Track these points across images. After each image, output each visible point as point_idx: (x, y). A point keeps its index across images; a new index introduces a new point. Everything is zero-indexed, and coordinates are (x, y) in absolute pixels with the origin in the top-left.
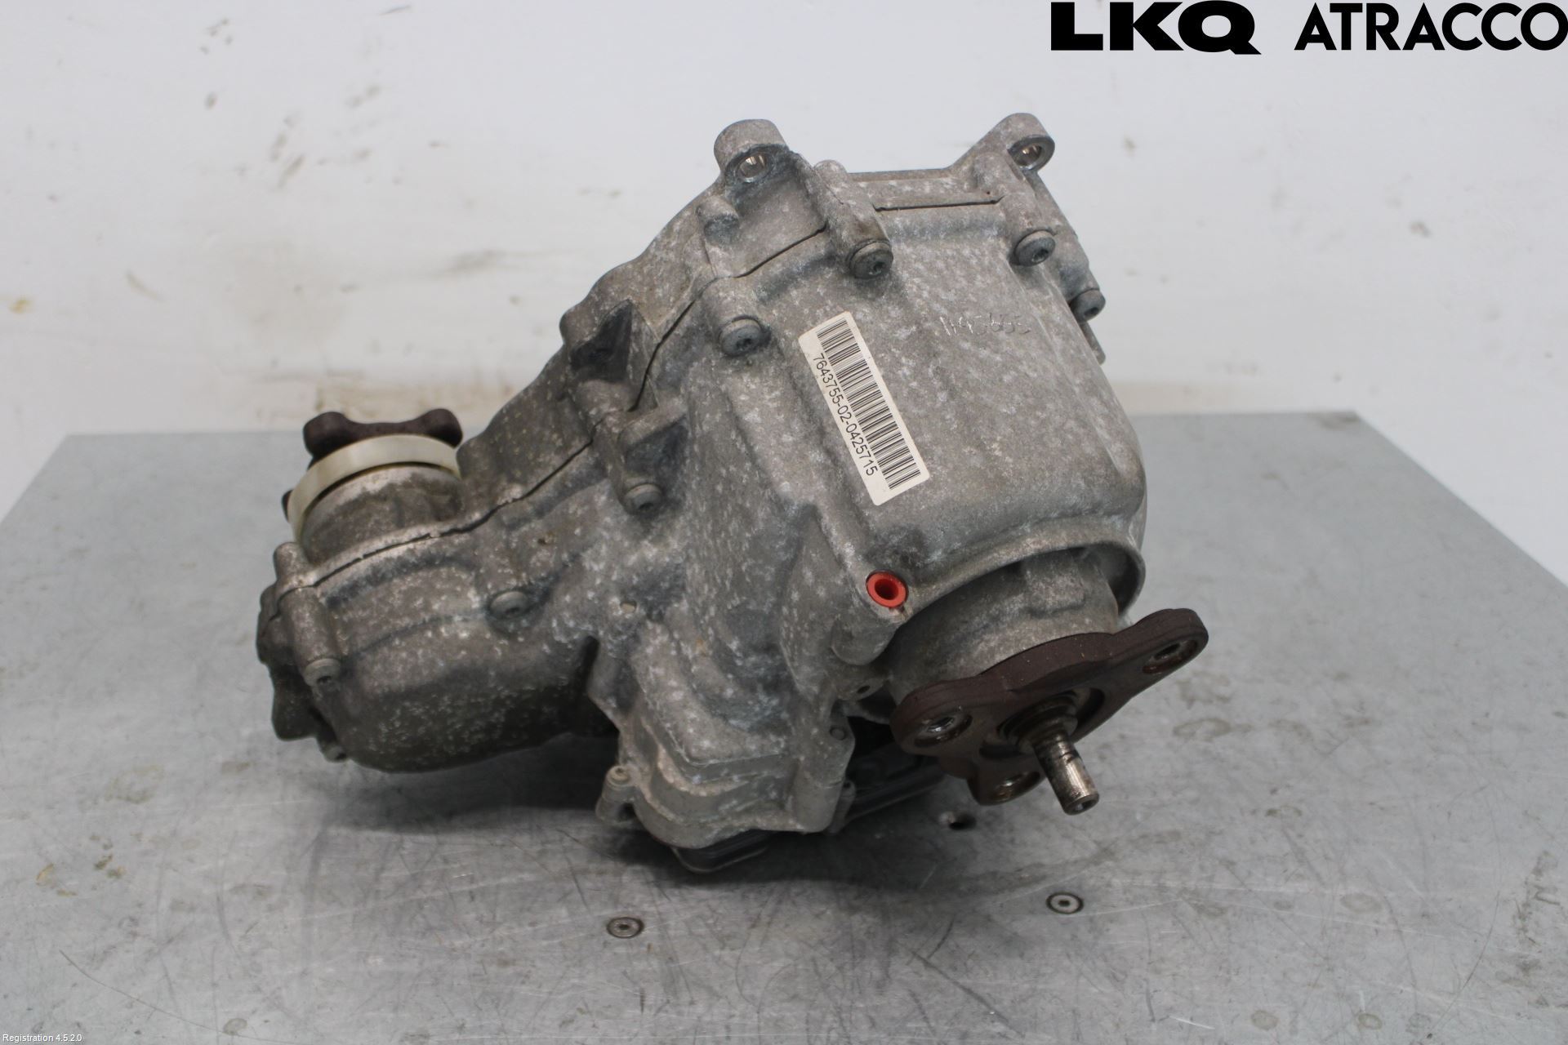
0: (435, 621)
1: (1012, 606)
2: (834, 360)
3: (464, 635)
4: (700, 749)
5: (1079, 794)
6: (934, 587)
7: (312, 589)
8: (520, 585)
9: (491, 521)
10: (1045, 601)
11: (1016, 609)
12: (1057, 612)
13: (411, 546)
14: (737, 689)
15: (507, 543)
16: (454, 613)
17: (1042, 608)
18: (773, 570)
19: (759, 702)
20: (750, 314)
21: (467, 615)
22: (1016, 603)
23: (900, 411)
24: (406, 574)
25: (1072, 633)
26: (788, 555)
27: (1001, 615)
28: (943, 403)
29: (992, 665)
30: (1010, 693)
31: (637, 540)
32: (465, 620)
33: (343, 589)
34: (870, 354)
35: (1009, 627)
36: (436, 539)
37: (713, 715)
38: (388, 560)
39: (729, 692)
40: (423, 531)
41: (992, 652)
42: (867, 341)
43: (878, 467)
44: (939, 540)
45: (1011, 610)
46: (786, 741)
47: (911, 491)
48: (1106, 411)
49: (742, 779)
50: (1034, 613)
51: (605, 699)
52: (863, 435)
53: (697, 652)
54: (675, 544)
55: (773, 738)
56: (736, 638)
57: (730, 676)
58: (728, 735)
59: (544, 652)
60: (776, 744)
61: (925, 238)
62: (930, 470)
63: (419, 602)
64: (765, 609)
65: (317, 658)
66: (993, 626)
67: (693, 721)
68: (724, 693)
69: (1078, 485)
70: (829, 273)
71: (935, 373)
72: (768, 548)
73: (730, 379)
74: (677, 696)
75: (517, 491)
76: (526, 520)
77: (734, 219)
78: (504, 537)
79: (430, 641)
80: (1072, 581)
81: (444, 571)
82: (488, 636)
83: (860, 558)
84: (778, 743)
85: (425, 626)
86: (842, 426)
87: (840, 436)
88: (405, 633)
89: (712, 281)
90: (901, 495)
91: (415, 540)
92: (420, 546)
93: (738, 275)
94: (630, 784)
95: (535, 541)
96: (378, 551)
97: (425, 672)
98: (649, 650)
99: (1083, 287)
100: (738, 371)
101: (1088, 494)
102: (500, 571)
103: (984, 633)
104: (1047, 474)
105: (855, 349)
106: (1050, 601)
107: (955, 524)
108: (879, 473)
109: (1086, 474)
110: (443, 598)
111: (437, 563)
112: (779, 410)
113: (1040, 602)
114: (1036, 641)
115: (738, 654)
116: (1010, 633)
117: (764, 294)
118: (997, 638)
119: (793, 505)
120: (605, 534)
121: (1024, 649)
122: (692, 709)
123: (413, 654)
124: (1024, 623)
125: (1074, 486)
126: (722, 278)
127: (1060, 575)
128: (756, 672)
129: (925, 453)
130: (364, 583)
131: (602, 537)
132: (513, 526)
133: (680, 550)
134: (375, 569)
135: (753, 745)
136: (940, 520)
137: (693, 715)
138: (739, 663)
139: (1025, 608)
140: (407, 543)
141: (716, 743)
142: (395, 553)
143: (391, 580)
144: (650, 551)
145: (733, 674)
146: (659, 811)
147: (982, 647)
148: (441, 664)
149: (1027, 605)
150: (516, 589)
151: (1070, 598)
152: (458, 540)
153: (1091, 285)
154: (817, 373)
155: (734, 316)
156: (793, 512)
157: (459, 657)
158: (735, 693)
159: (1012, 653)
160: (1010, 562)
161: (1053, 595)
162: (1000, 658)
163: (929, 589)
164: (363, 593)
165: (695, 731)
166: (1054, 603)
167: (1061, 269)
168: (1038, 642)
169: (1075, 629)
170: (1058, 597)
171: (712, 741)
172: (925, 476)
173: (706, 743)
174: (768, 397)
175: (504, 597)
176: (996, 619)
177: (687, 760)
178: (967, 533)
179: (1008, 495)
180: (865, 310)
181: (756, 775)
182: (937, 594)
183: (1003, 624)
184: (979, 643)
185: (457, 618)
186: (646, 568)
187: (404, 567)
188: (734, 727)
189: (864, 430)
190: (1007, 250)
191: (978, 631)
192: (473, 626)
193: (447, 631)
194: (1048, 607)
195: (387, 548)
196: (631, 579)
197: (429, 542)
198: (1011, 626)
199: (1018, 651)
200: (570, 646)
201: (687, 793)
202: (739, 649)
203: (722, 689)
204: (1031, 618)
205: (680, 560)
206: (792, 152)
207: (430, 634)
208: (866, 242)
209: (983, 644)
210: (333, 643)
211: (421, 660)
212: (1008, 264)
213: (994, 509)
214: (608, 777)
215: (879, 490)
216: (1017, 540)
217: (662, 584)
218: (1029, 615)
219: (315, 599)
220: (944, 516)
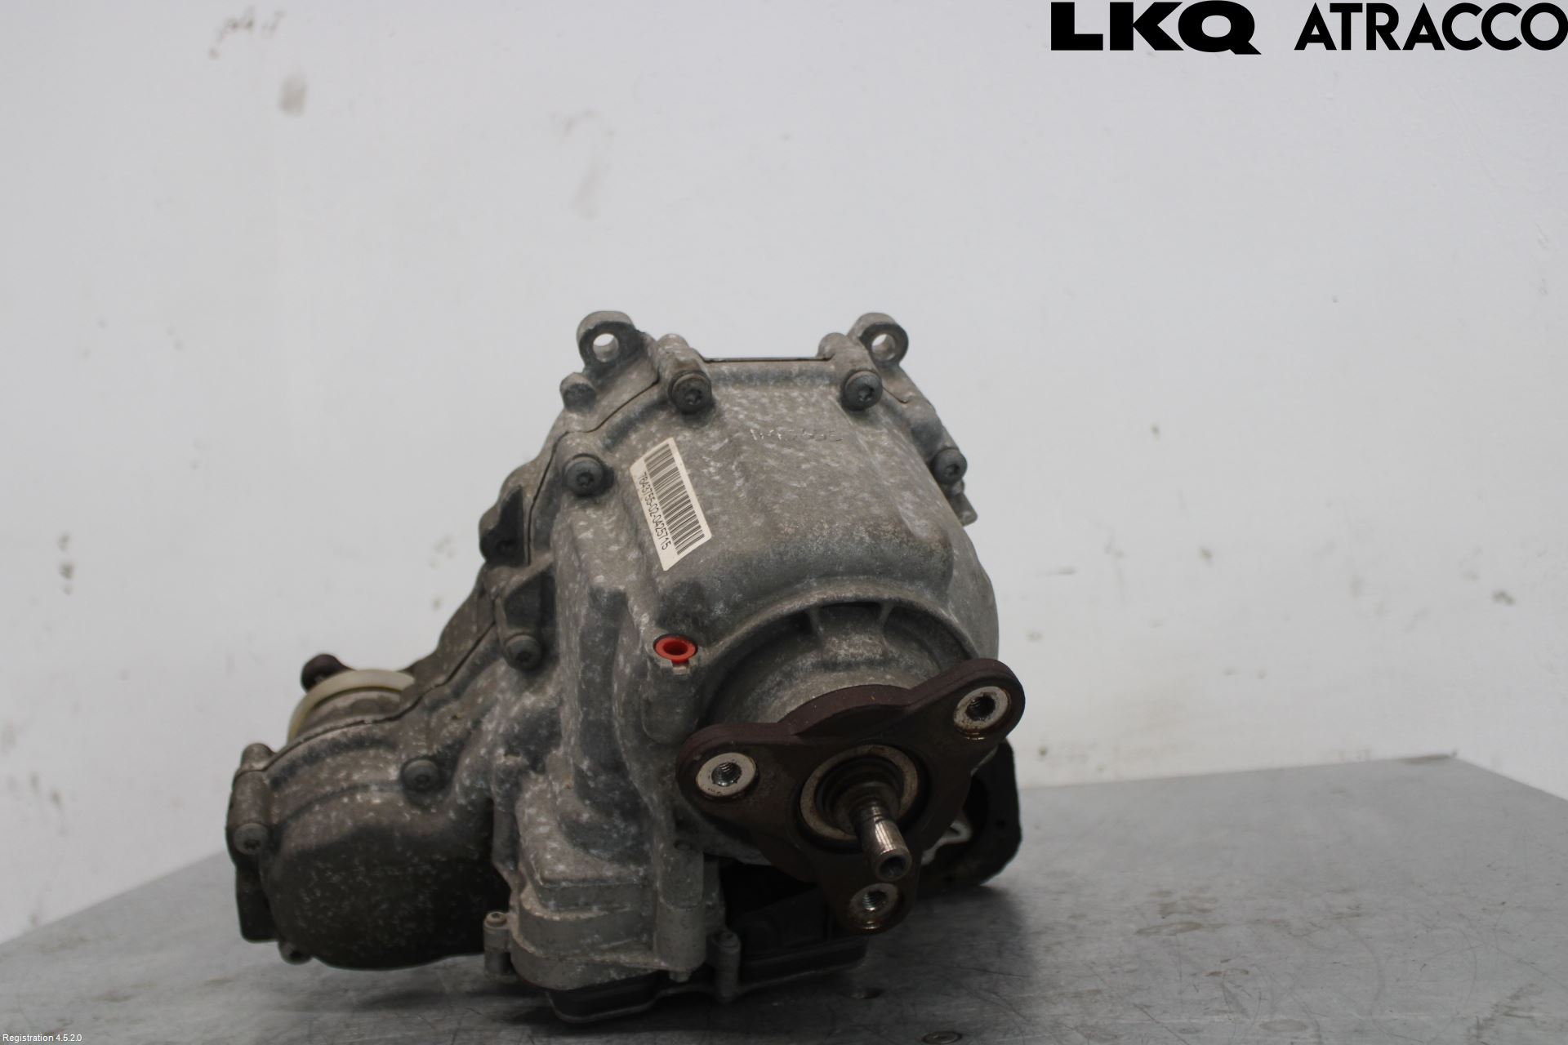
0: (354, 789)
1: (804, 661)
2: (652, 475)
3: (377, 801)
4: (553, 871)
5: (884, 849)
6: (721, 643)
7: (260, 773)
8: (430, 754)
9: (418, 708)
10: (836, 653)
11: (809, 663)
12: (849, 666)
13: (345, 730)
14: (593, 814)
15: (428, 723)
16: (371, 782)
17: (833, 660)
18: (599, 668)
19: (615, 827)
20: (590, 452)
21: (384, 785)
22: (809, 660)
23: (697, 495)
24: (338, 753)
25: (867, 684)
26: (609, 650)
27: (793, 670)
28: (739, 487)
29: (782, 716)
30: (795, 737)
31: (519, 693)
32: (381, 790)
33: (283, 769)
34: (681, 462)
35: (802, 681)
36: (369, 725)
37: (575, 845)
38: (323, 741)
39: (585, 816)
40: (359, 718)
41: (784, 705)
42: (681, 453)
43: (672, 542)
44: (717, 590)
45: (803, 664)
46: (645, 870)
47: (694, 552)
48: (918, 500)
49: (600, 909)
50: (830, 666)
51: (503, 862)
52: (665, 522)
53: (563, 786)
54: (551, 691)
55: (633, 867)
56: (587, 757)
57: (587, 802)
58: (587, 862)
59: (450, 819)
60: (634, 872)
61: (753, 384)
62: (713, 531)
63: (342, 774)
64: (603, 718)
65: (245, 822)
66: (786, 683)
67: (553, 849)
68: (581, 818)
69: (862, 538)
70: (662, 415)
71: (737, 467)
72: (590, 643)
73: (575, 513)
74: (543, 830)
75: (441, 679)
76: (444, 701)
77: (589, 389)
78: (426, 718)
79: (345, 805)
80: (870, 639)
81: (372, 752)
82: (401, 804)
83: (654, 622)
84: (637, 872)
85: (343, 792)
86: (650, 519)
87: (648, 527)
88: (325, 799)
89: (564, 435)
90: (685, 557)
91: (349, 725)
92: (352, 730)
93: (588, 430)
94: (505, 927)
95: (449, 718)
96: (317, 735)
97: (334, 831)
98: (528, 795)
99: (940, 446)
100: (584, 508)
101: (875, 548)
102: (414, 744)
103: (778, 691)
104: (826, 526)
105: (672, 460)
106: (842, 652)
107: (731, 572)
108: (672, 547)
109: (870, 529)
110: (365, 771)
111: (367, 744)
112: (611, 531)
113: (831, 653)
114: (825, 690)
115: (589, 774)
116: (802, 687)
117: (609, 441)
118: (790, 692)
119: (604, 592)
120: (500, 697)
121: (814, 697)
122: (555, 840)
123: (328, 816)
124: (817, 677)
125: (857, 538)
126: (573, 432)
127: (857, 633)
128: (610, 795)
129: (710, 520)
130: (301, 762)
131: (497, 700)
132: (434, 707)
133: (554, 695)
134: (311, 749)
135: (609, 871)
136: (717, 570)
137: (554, 845)
138: (592, 784)
139: (818, 662)
140: (342, 728)
141: (572, 868)
142: (329, 735)
143: (324, 759)
144: (529, 700)
145: (590, 799)
146: (522, 945)
147: (777, 703)
148: (349, 823)
149: (819, 659)
150: (425, 757)
151: (865, 652)
152: (388, 726)
153: (948, 444)
154: (639, 487)
155: (574, 454)
156: (605, 600)
157: (366, 817)
158: (591, 817)
159: (802, 702)
160: (792, 611)
161: (846, 648)
162: (790, 709)
163: (717, 646)
164: (300, 772)
165: (553, 857)
166: (846, 655)
167: (912, 426)
168: (829, 691)
169: (871, 680)
170: (852, 650)
171: (568, 865)
172: (708, 535)
173: (561, 867)
174: (605, 523)
175: (414, 764)
176: (789, 676)
177: (541, 883)
178: (744, 582)
179: (782, 542)
180: (687, 435)
181: (617, 908)
182: (723, 648)
183: (797, 679)
184: (773, 701)
185: (374, 788)
186: (524, 715)
187: (336, 747)
188: (593, 856)
189: (666, 517)
190: (838, 394)
191: (773, 689)
192: (388, 795)
193: (362, 798)
194: (840, 658)
195: (326, 731)
196: (513, 728)
197: (362, 727)
198: (804, 681)
199: (808, 700)
200: (470, 808)
201: (541, 918)
202: (589, 769)
203: (579, 815)
204: (825, 672)
205: (555, 705)
206: (638, 331)
207: (346, 800)
208: (681, 374)
209: (776, 701)
210: (266, 811)
211: (333, 821)
212: (840, 407)
213: (769, 556)
214: (486, 924)
215: (669, 557)
216: (802, 593)
217: (540, 732)
218: (823, 669)
219: (261, 780)
220: (720, 566)
